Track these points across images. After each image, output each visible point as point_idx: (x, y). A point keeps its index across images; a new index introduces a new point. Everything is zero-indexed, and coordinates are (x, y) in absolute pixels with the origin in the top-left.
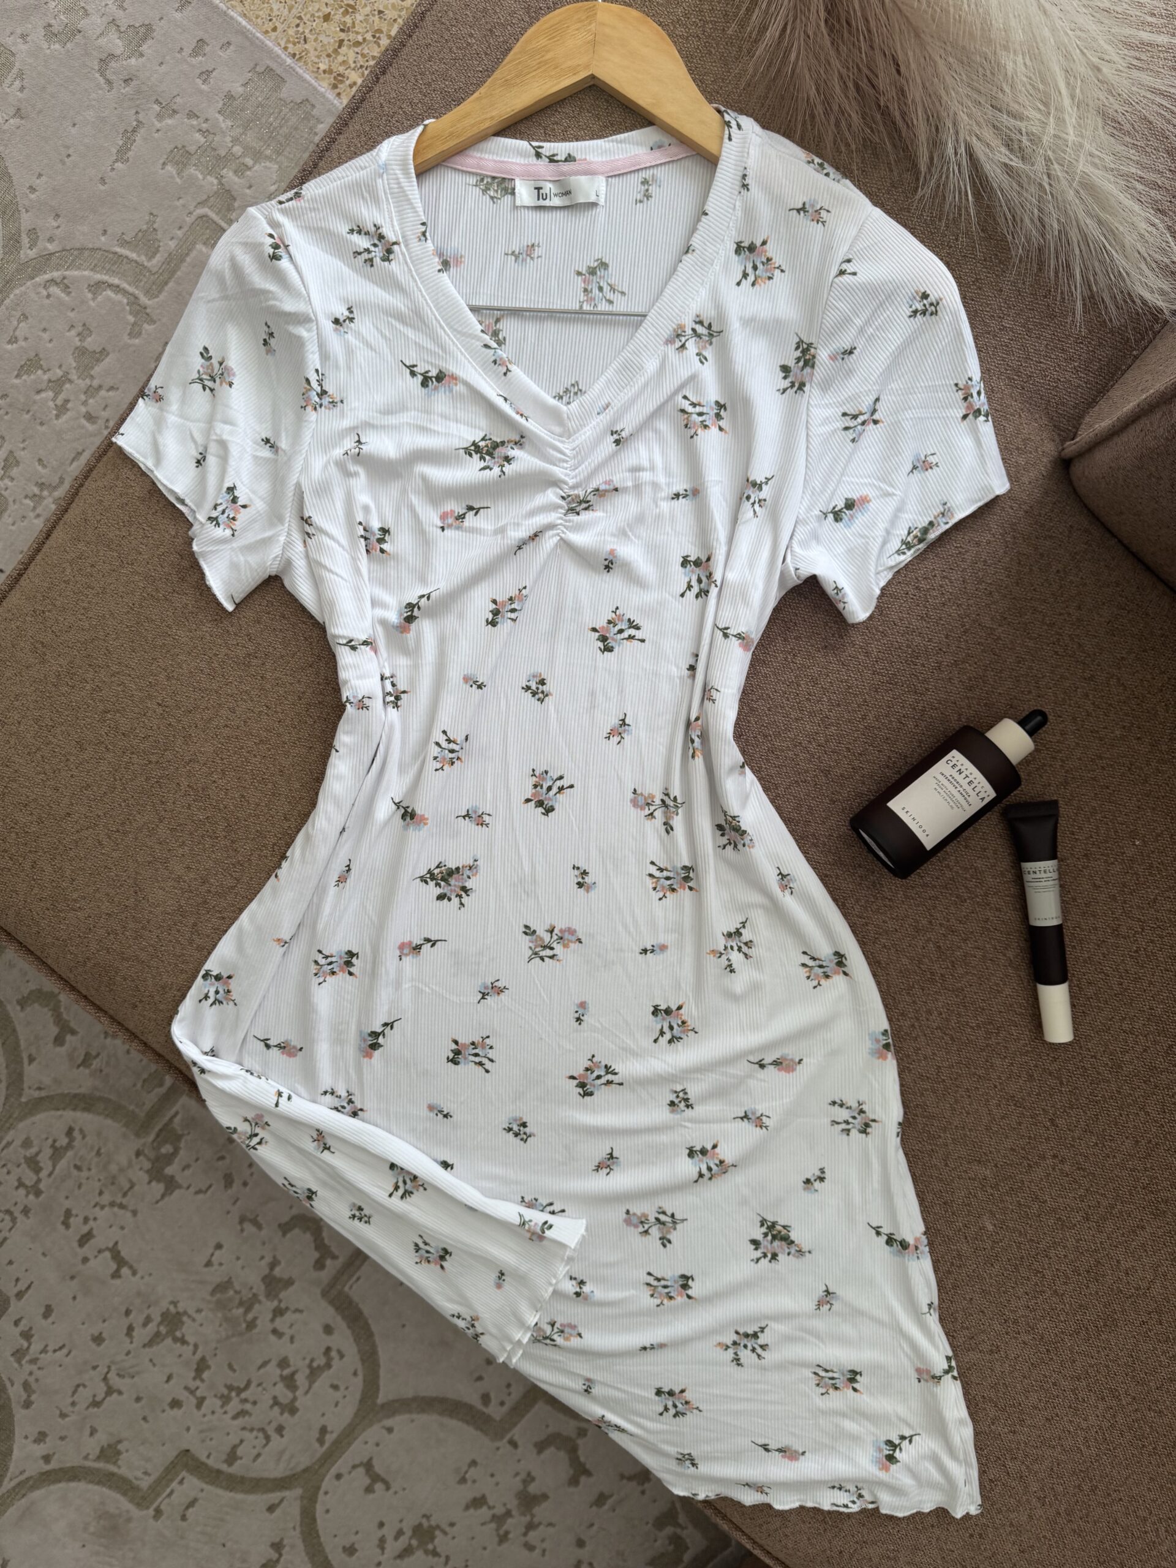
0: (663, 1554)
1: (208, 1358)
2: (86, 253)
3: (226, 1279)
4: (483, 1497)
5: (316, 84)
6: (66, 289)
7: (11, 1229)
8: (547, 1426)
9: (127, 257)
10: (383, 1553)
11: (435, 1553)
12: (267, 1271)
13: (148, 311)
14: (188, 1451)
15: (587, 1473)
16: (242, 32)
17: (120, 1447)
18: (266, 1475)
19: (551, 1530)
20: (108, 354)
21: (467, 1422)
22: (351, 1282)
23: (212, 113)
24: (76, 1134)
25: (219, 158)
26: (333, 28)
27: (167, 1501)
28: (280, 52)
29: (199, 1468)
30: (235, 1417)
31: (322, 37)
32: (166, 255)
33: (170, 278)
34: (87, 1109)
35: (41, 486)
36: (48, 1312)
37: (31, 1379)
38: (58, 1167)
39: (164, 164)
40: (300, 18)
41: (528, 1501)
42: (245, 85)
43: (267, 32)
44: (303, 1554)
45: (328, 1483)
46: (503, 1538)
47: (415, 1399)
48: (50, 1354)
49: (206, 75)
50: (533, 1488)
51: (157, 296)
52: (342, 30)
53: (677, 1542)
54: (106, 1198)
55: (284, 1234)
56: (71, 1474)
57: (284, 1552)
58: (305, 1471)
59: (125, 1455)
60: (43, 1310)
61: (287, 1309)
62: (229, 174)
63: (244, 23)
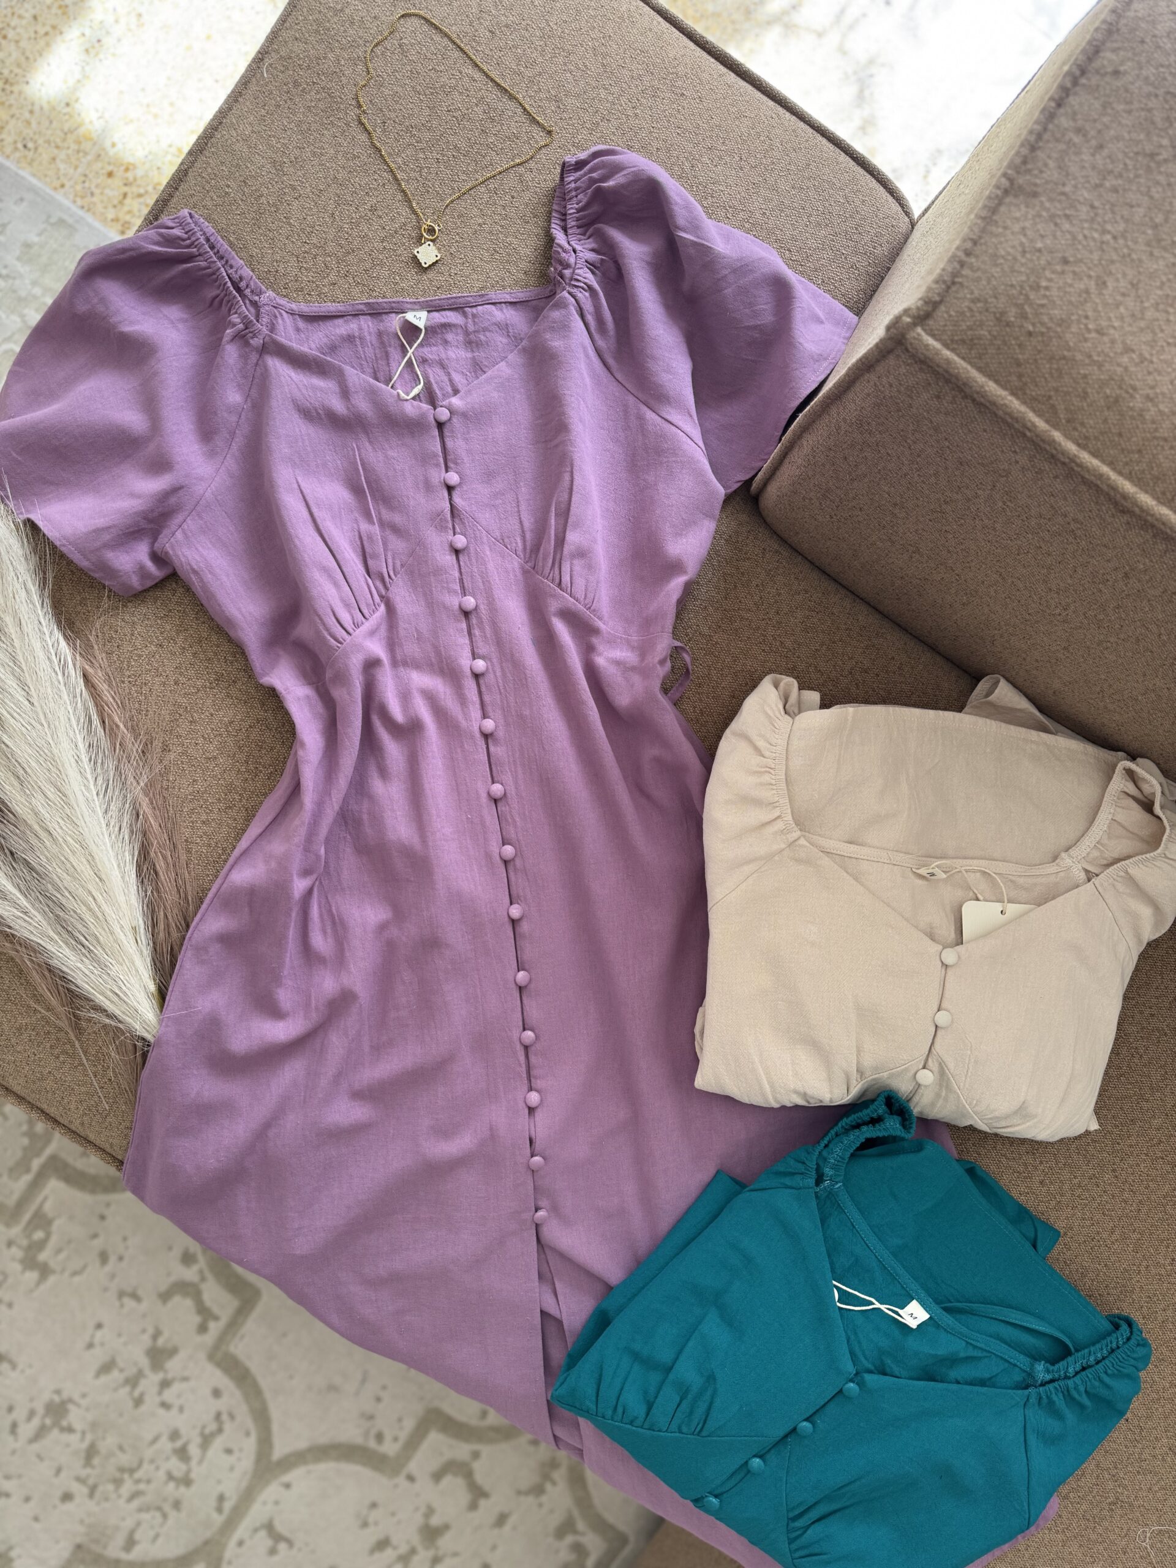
1: (97, 1444)
3: (108, 1359)
4: (387, 1538)
8: (441, 1455)
12: (150, 1343)
14: (83, 1545)
15: (486, 1495)
16: (32, 189)
18: (167, 1555)
19: (457, 1559)
21: (364, 1465)
22: (235, 1341)
26: (116, 182)
28: (69, 205)
29: (96, 1562)
30: (130, 1499)
40: (85, 176)
41: (431, 1534)
42: (39, 235)
45: (230, 1551)
47: (310, 1450)
50: (435, 1521)
52: (126, 185)
55: (165, 1303)
58: (206, 1543)
61: (174, 1379)
63: (34, 181)
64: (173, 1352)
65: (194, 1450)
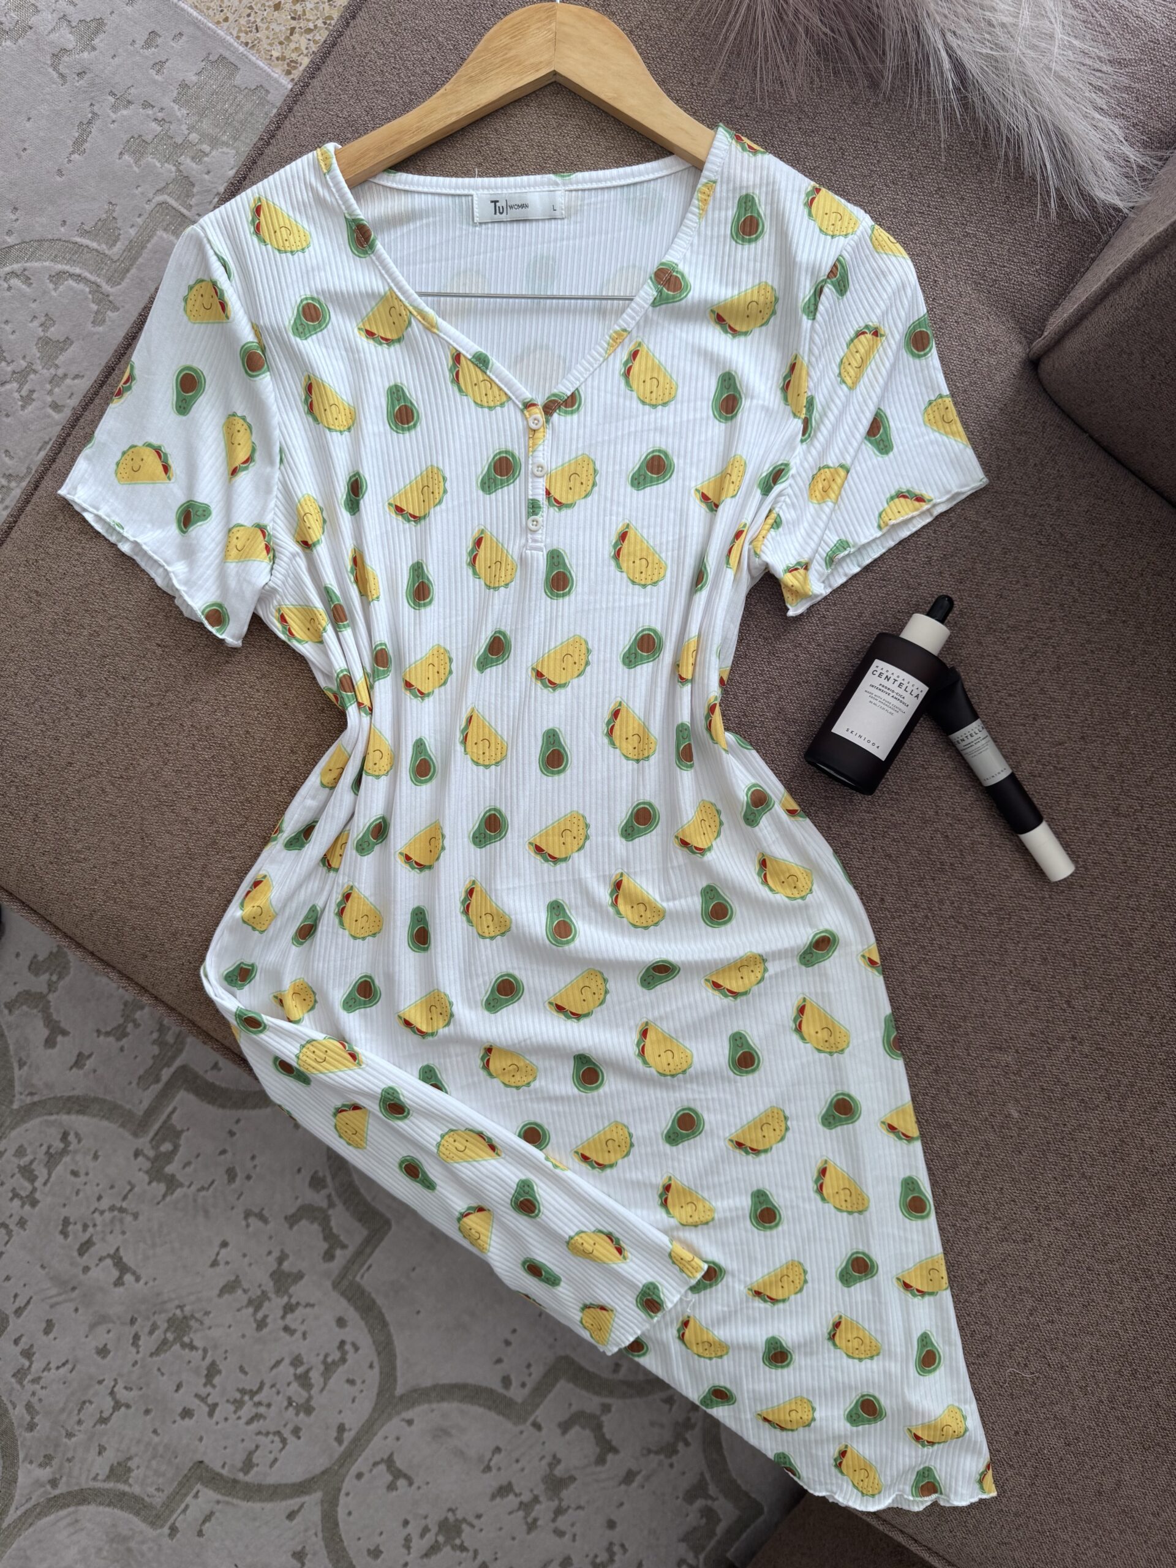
0: (695, 1529)
1: (218, 1363)
2: (46, 244)
3: (233, 1278)
4: (510, 1484)
5: (269, 70)
6: (27, 280)
7: (7, 1243)
8: (570, 1405)
9: (87, 246)
10: (409, 1553)
11: (463, 1548)
12: (275, 1266)
13: (111, 298)
14: (201, 1462)
15: (615, 1450)
16: (196, 24)
17: (129, 1464)
18: (284, 1481)
19: (581, 1513)
20: (72, 343)
21: (490, 1408)
22: (362, 1271)
23: (167, 102)
24: (71, 1138)
25: (176, 146)
26: (284, 16)
27: (182, 1517)
28: (232, 41)
29: (214, 1480)
30: (250, 1422)
31: (273, 26)
32: (127, 243)
33: (132, 265)
34: (81, 1112)
36: (49, 1326)
37: (34, 1400)
38: (53, 1175)
39: (121, 153)
40: (251, 8)
41: (556, 1484)
42: (198, 74)
43: (218, 23)
44: (327, 1561)
45: (349, 1483)
46: (532, 1526)
47: (434, 1387)
48: (53, 1371)
49: (159, 66)
50: (559, 1471)
51: (119, 284)
52: (293, 18)
53: (709, 1514)
54: (105, 1204)
55: (291, 1227)
56: (81, 1497)
57: (306, 1561)
58: (323, 1473)
59: (136, 1471)
60: (44, 1325)
61: (298, 1304)
62: (187, 162)
63: (195, 14)
64: (299, 1276)
65: (315, 1376)
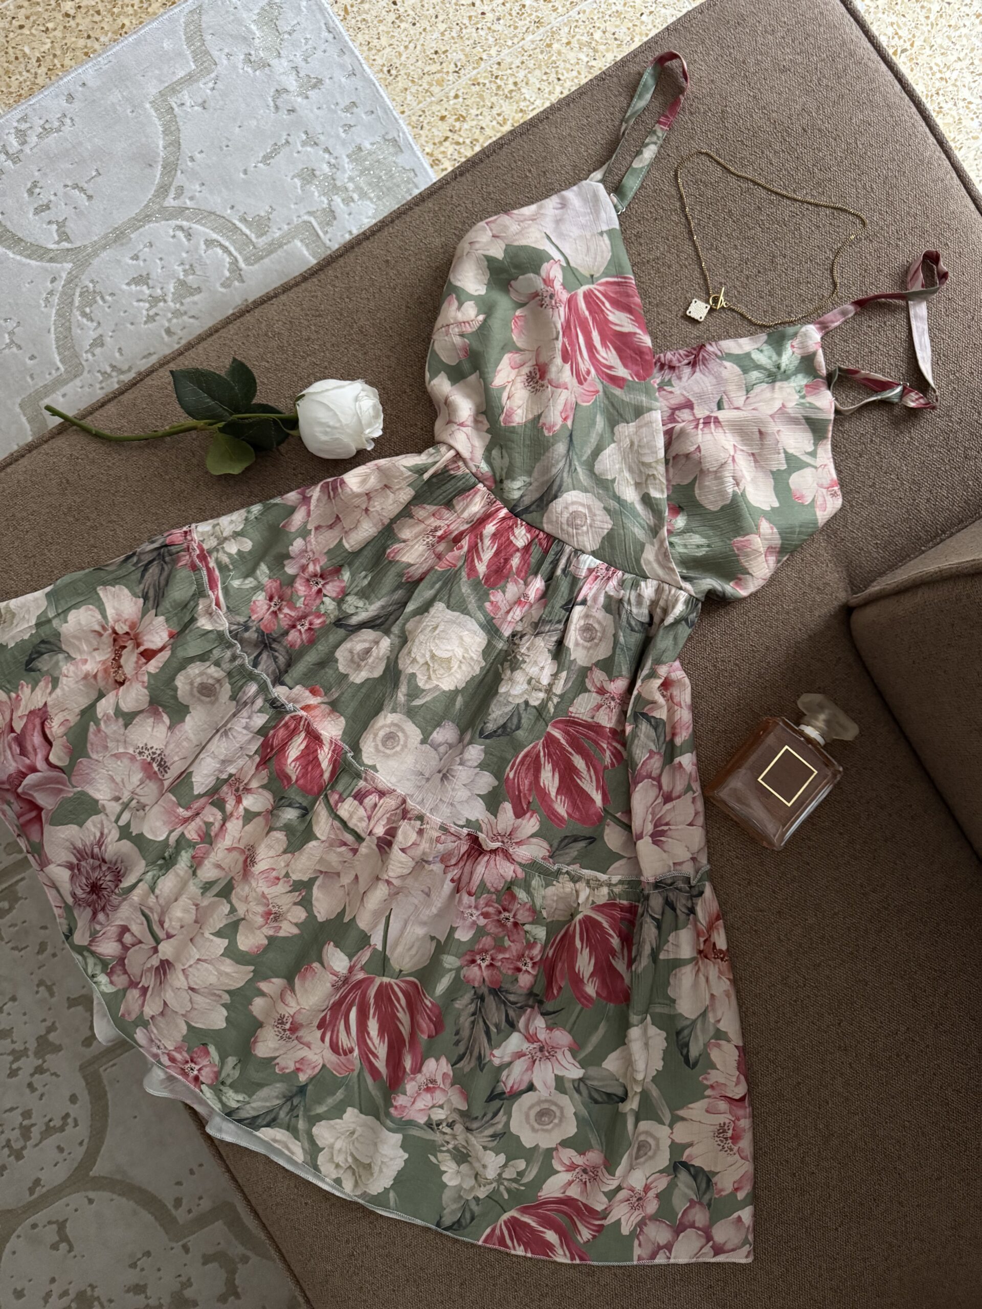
2: (213, 217)
3: (8, 1027)
4: (145, 1286)
5: (422, 160)
6: (189, 236)
8: (219, 1243)
9: (241, 230)
12: (43, 1033)
13: (242, 273)
15: (237, 1296)
16: (384, 108)
20: (200, 292)
21: (156, 1218)
22: (105, 1066)
23: (342, 155)
25: (335, 186)
26: (445, 126)
31: (434, 130)
32: (271, 239)
35: (113, 367)
39: (294, 176)
41: (180, 1302)
42: (373, 144)
45: (23, 1228)
47: (121, 1182)
49: (348, 127)
50: (187, 1293)
52: (450, 131)
55: (69, 1008)
58: (9, 1211)
61: (48, 1070)
62: (338, 201)
64: (57, 1049)
65: (35, 1133)
